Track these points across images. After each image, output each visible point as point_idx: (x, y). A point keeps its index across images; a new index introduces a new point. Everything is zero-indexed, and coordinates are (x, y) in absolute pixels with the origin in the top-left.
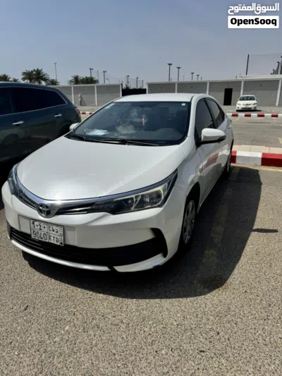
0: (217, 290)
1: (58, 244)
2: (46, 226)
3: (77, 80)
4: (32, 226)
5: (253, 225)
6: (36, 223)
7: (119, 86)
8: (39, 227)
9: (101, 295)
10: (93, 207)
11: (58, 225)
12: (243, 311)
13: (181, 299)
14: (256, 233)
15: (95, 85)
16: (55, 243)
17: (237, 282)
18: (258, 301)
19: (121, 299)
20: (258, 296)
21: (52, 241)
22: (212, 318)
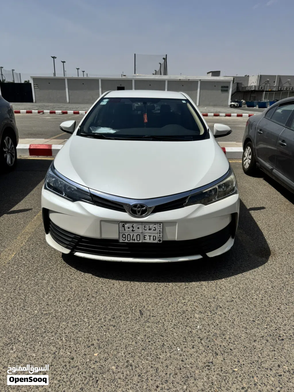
1: (156, 242)
2: (140, 226)
4: (122, 229)
6: (126, 226)
8: (131, 229)
11: (155, 223)
16: (152, 241)
21: (148, 241)
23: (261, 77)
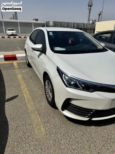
23: (54, 22)
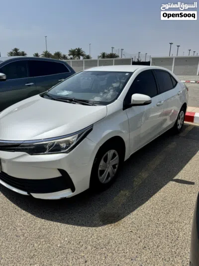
0: (110, 225)
3: (104, 56)
5: (175, 175)
7: (130, 59)
9: (24, 211)
10: (19, 148)
12: (119, 248)
13: (76, 227)
14: (174, 182)
15: (114, 59)
17: (130, 222)
18: (136, 242)
19: (35, 217)
20: (139, 237)
22: (89, 247)
